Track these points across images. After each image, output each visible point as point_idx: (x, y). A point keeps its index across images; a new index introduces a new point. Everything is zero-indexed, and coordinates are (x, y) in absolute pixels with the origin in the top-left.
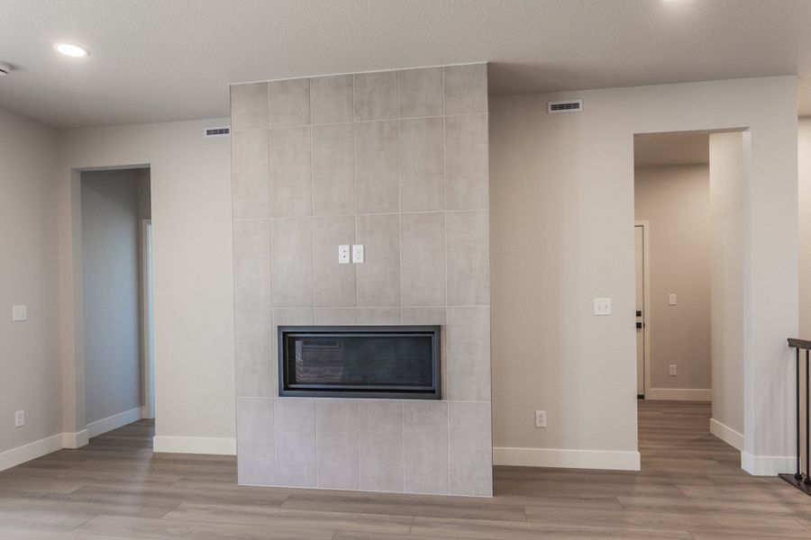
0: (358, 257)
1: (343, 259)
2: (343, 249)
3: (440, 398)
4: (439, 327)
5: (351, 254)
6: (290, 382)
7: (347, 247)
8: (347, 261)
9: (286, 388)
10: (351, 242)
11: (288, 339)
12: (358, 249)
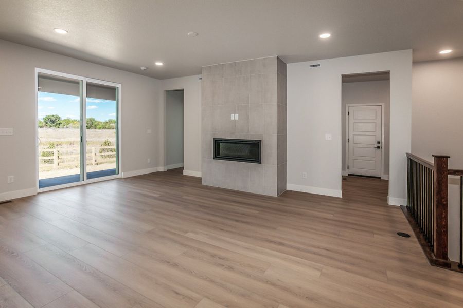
0: (237, 118)
1: (232, 118)
2: (232, 115)
3: (261, 163)
4: (261, 141)
5: (235, 117)
6: (217, 155)
7: (233, 115)
8: (233, 119)
9: (215, 157)
10: (235, 113)
11: (217, 143)
12: (237, 115)
